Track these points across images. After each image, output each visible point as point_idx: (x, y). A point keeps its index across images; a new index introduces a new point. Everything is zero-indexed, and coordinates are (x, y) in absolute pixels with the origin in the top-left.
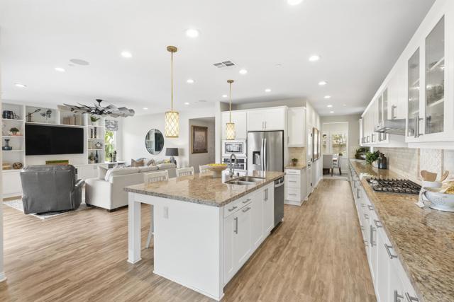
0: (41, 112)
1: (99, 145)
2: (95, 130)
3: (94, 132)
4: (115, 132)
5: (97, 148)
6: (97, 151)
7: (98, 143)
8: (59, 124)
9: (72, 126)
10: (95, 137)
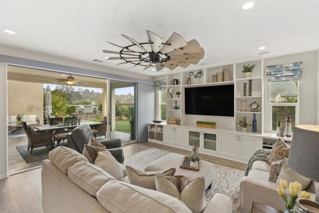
1: (254, 106)
2: (250, 84)
3: (249, 87)
5: (253, 110)
6: (255, 114)
7: (255, 102)
8: (205, 84)
9: (220, 83)
10: (250, 95)
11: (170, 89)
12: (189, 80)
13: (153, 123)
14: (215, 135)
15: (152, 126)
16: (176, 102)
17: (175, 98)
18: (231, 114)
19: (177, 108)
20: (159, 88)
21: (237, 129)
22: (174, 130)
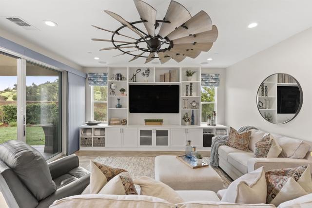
0: (141, 72)
1: (194, 104)
2: (191, 86)
3: (190, 88)
4: (216, 88)
5: (193, 107)
6: (193, 111)
7: (194, 101)
8: (154, 82)
9: (167, 83)
10: (191, 95)
11: (113, 85)
12: (134, 77)
13: (86, 126)
14: (167, 131)
15: (85, 130)
16: (119, 100)
17: (119, 95)
18: (177, 111)
19: (120, 106)
20: (92, 82)
21: (183, 124)
22: (122, 131)
